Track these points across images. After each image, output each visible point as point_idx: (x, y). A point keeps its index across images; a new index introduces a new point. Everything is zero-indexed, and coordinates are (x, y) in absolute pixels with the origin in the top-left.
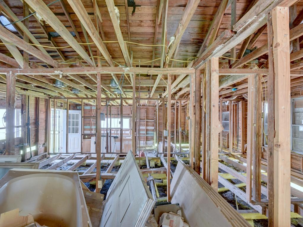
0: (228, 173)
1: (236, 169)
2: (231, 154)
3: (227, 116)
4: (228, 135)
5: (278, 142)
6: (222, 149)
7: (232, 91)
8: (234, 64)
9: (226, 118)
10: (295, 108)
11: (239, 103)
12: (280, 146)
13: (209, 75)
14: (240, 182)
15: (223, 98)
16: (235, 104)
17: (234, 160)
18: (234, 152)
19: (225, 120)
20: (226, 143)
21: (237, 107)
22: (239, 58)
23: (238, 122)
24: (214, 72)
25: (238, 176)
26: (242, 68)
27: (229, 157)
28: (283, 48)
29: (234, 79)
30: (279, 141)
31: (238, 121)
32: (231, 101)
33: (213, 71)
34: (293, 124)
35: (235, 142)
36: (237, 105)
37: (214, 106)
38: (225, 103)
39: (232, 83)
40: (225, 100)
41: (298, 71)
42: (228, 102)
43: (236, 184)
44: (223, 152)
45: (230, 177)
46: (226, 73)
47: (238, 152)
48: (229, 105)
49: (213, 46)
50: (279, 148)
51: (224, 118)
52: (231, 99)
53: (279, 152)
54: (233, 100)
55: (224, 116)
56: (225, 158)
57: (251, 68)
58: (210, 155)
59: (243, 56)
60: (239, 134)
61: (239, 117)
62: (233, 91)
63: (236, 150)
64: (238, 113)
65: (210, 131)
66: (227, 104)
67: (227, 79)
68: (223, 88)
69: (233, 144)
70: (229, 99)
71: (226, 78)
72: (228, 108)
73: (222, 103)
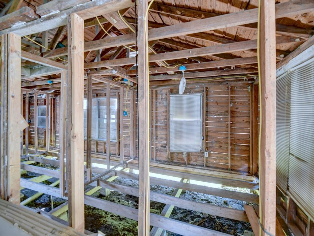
0: (43, 175)
1: (54, 167)
2: (48, 153)
3: (44, 110)
4: (45, 132)
5: (74, 134)
6: (37, 149)
7: (47, 83)
8: (45, 53)
9: (43, 113)
10: (100, 105)
11: (57, 97)
12: (75, 137)
13: (6, 55)
14: (57, 179)
15: (39, 90)
16: (53, 98)
17: (52, 158)
18: (52, 150)
19: (42, 116)
20: (42, 141)
21: (55, 102)
22: (51, 49)
23: (56, 118)
24: (14, 52)
25: (54, 174)
26: (56, 61)
27: (46, 156)
28: (79, 52)
29: (48, 70)
30: (75, 132)
31: (56, 116)
32: (48, 94)
33: (12, 51)
34: (99, 118)
35: (53, 139)
36: (55, 99)
37: (13, 97)
38: (42, 95)
39: (46, 74)
40: (40, 92)
41: (99, 77)
42: (45, 95)
43: (53, 183)
44: (38, 152)
45: (46, 178)
46: (35, 60)
47: (56, 148)
48: (46, 98)
49: (11, 18)
50: (75, 139)
51: (41, 113)
52: (48, 92)
53: (75, 143)
54: (51, 94)
55: (41, 111)
56: (41, 159)
57: (64, 64)
58: (7, 162)
59: (55, 49)
60: (57, 130)
61: (57, 112)
62: (49, 83)
63: (54, 147)
64: (56, 108)
65: (7, 130)
66: (44, 97)
67: (41, 68)
68: (38, 78)
69: (51, 141)
70: (46, 91)
71: (39, 67)
72: (45, 102)
73: (37, 95)
